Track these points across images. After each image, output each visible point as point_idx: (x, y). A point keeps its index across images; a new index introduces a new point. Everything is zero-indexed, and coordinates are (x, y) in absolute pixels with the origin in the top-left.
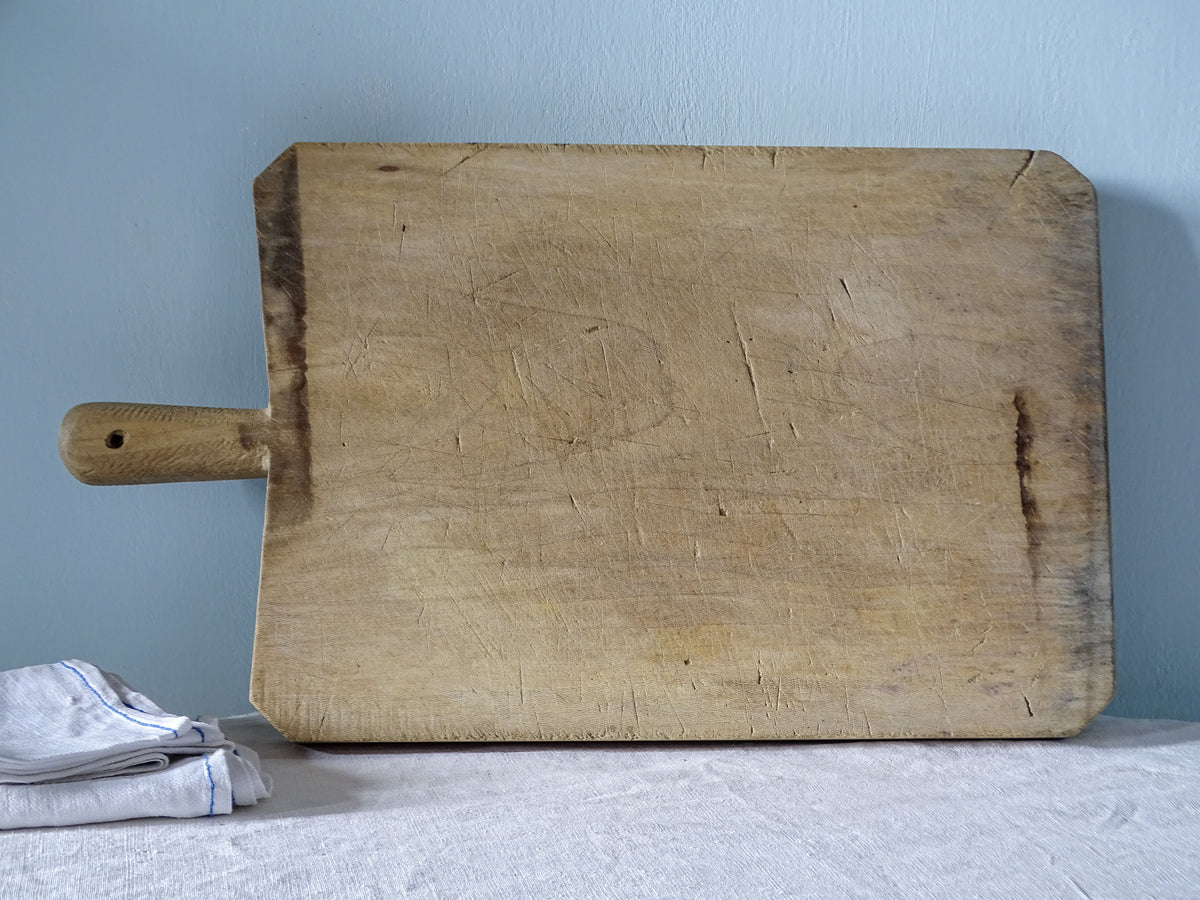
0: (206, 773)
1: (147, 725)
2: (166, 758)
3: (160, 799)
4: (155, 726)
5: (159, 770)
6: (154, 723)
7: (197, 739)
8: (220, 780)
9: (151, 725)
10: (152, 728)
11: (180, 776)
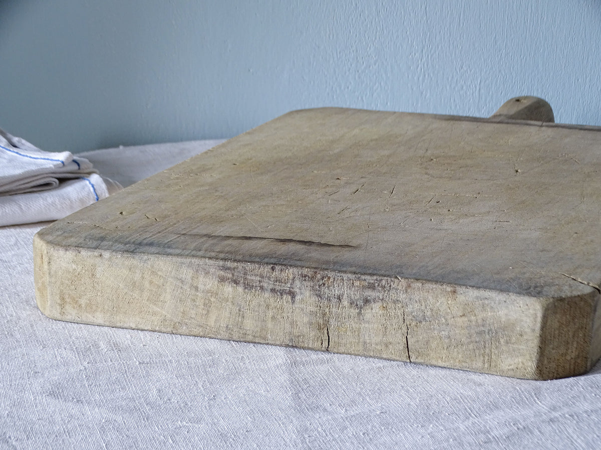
0: (92, 189)
1: (38, 158)
2: (57, 181)
3: (63, 207)
4: (44, 159)
5: (53, 189)
6: (42, 157)
7: (75, 167)
8: (102, 194)
9: (42, 159)
10: (42, 160)
11: (73, 190)
